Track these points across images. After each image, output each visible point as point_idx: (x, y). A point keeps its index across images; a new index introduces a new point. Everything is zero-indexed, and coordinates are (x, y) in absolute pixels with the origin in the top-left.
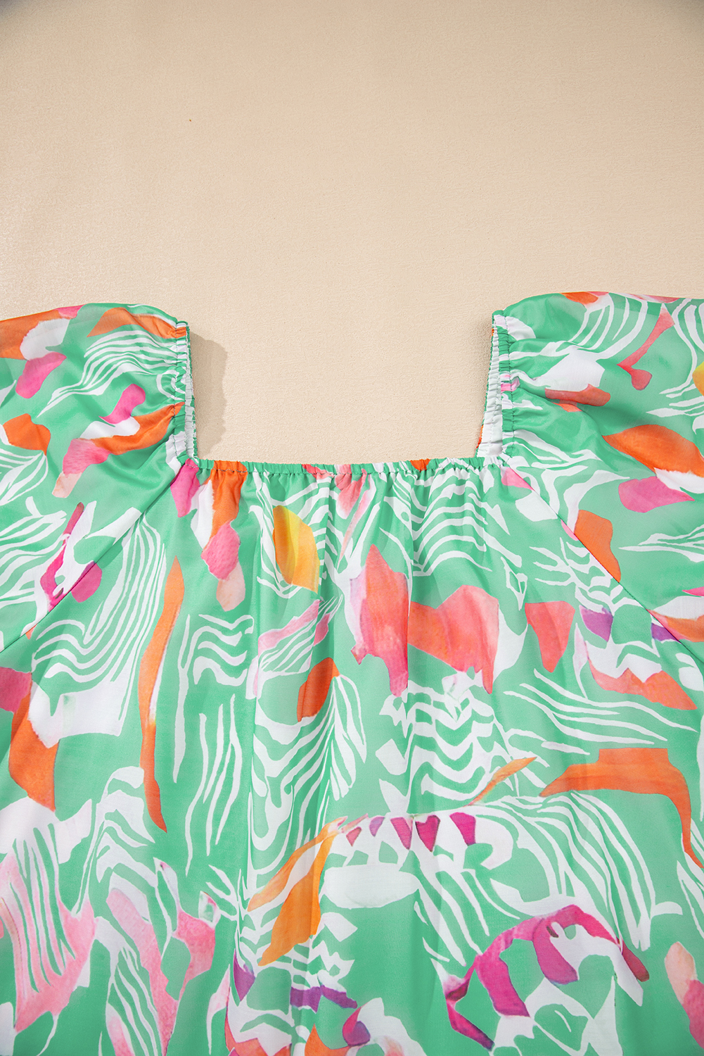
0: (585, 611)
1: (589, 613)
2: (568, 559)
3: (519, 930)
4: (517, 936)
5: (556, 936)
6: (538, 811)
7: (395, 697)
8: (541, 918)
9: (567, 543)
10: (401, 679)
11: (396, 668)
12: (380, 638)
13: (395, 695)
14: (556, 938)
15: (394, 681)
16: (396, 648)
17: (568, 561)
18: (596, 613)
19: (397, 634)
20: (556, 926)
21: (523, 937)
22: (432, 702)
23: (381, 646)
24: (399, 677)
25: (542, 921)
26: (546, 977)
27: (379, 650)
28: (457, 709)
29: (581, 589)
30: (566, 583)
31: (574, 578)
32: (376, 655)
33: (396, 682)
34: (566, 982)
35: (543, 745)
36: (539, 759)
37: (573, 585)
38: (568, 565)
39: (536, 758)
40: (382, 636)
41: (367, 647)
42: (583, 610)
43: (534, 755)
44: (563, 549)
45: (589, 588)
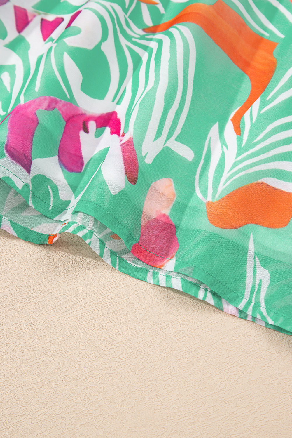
3: (64, 105)
4: (60, 109)
5: (87, 131)
6: (134, 39)
8: (84, 112)
14: (85, 134)
20: (92, 125)
21: (63, 113)
25: (83, 115)
26: (59, 156)
34: (70, 170)
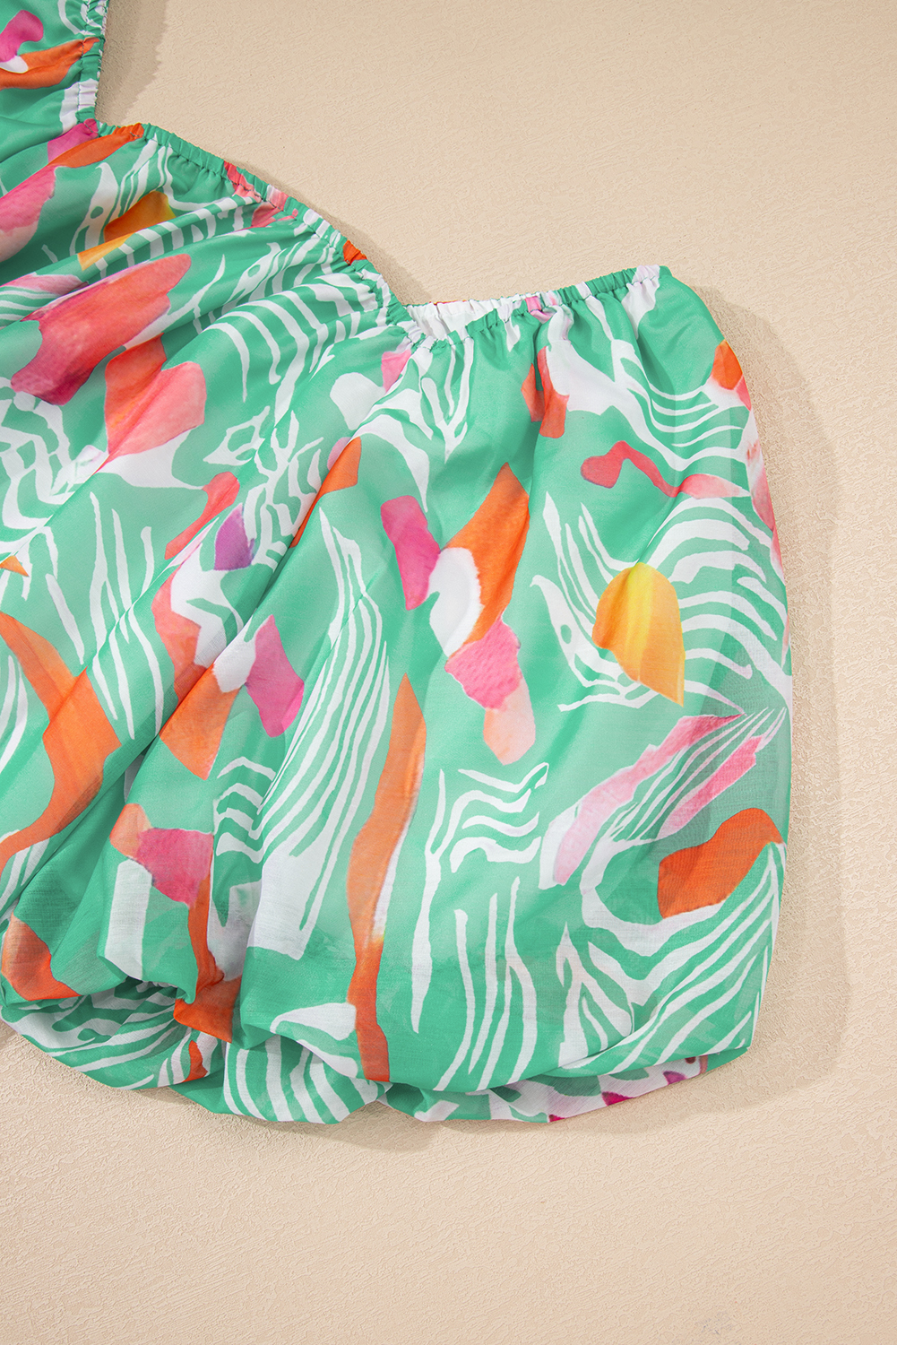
0: (238, 515)
1: (238, 521)
2: (299, 458)
7: (9, 385)
9: (319, 451)
10: (37, 380)
11: (44, 365)
12: (67, 323)
13: (12, 384)
15: (29, 373)
16: (69, 349)
17: (295, 458)
18: (244, 532)
19: (86, 340)
22: (53, 453)
23: (58, 332)
24: (37, 377)
27: (52, 330)
28: (67, 485)
29: (264, 492)
30: (262, 470)
31: (274, 477)
32: (42, 330)
33: (29, 377)
35: (48, 577)
36: (27, 581)
37: (265, 479)
38: (289, 461)
39: (27, 576)
40: (71, 323)
41: (47, 316)
42: (237, 511)
43: (29, 572)
44: (308, 447)
45: (272, 504)
